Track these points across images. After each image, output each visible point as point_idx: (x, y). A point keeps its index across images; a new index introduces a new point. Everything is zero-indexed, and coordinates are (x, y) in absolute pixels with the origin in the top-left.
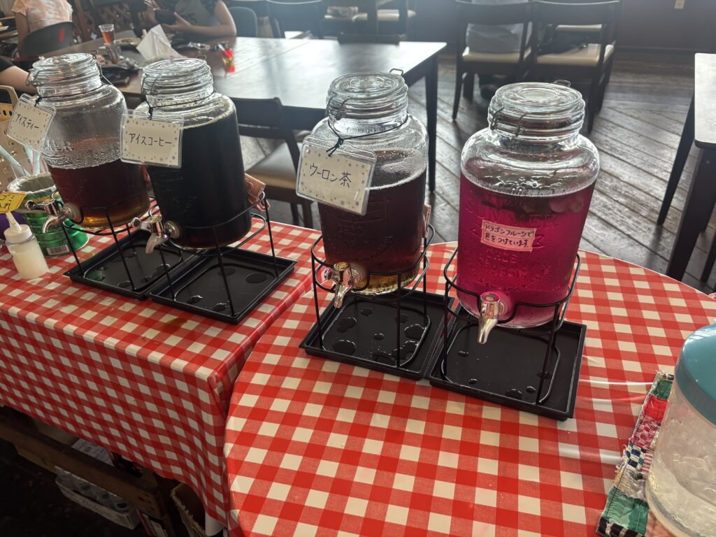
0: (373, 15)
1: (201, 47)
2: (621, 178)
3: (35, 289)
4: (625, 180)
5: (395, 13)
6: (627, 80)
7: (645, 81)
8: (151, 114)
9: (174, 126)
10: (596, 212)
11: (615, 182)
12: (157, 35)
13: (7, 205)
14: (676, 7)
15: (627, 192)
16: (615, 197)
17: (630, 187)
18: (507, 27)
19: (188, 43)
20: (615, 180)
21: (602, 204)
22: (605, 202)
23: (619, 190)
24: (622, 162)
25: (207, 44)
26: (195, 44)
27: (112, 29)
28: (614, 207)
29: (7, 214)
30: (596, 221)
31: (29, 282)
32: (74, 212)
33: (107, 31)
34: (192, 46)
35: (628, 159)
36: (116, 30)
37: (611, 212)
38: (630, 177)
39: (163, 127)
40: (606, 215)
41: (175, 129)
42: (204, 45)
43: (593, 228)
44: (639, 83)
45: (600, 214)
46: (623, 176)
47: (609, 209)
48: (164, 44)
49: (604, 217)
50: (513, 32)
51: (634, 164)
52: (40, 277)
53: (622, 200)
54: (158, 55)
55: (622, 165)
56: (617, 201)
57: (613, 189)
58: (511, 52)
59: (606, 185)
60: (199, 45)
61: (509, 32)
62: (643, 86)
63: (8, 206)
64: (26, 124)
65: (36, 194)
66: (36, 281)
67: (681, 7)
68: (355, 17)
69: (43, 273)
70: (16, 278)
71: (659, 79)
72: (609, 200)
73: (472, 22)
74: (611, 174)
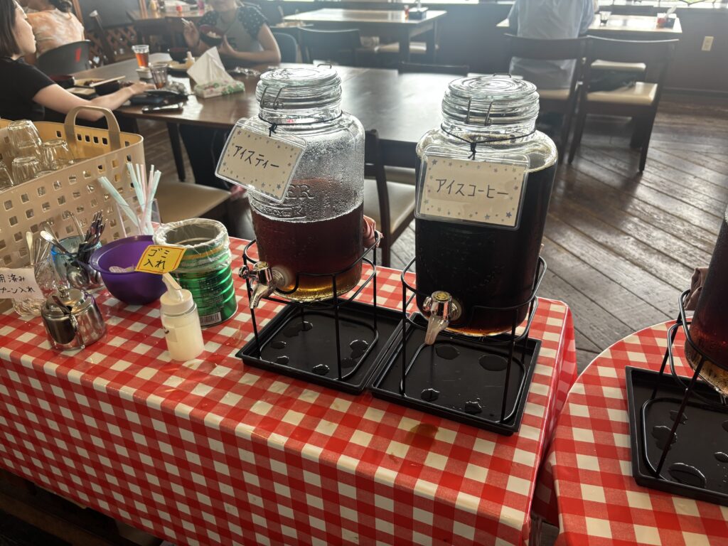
0: (405, 47)
1: (249, 72)
2: (692, 222)
3: (198, 376)
4: (696, 224)
5: (423, 46)
6: (662, 120)
7: (680, 121)
8: (474, 152)
9: (514, 170)
10: (679, 258)
11: (687, 227)
12: (212, 58)
13: (160, 262)
14: (704, 49)
15: (703, 237)
16: (692, 241)
17: (704, 232)
18: (557, 63)
19: (234, 68)
20: (686, 224)
21: (681, 249)
22: (684, 248)
23: (695, 235)
24: (688, 205)
25: (255, 69)
26: (242, 69)
27: (147, 51)
28: (696, 253)
29: (165, 275)
30: (682, 268)
31: (185, 365)
32: (286, 278)
33: (142, 52)
34: (239, 72)
35: (693, 201)
36: (151, 52)
37: (694, 258)
38: (700, 221)
39: (496, 171)
40: (690, 261)
41: (515, 174)
42: (252, 70)
43: (681, 276)
44: (674, 123)
45: (683, 261)
46: (693, 219)
47: (691, 255)
48: (218, 68)
49: (688, 264)
50: (562, 67)
51: (700, 207)
52: (197, 358)
53: (700, 245)
54: (212, 79)
55: (688, 208)
56: (696, 247)
57: (688, 234)
58: (559, 88)
59: (679, 230)
60: (247, 70)
61: (558, 67)
62: (680, 126)
63: (161, 265)
64: (254, 161)
65: (197, 249)
66: (195, 364)
67: (709, 49)
68: (376, 49)
69: (200, 352)
70: (164, 357)
71: (693, 120)
72: (688, 246)
73: (517, 55)
74: (679, 218)
